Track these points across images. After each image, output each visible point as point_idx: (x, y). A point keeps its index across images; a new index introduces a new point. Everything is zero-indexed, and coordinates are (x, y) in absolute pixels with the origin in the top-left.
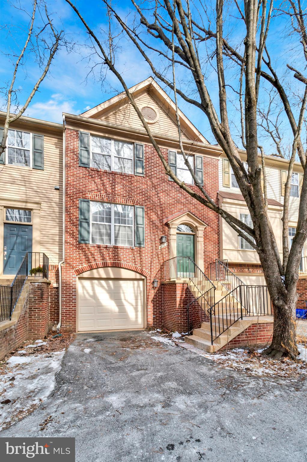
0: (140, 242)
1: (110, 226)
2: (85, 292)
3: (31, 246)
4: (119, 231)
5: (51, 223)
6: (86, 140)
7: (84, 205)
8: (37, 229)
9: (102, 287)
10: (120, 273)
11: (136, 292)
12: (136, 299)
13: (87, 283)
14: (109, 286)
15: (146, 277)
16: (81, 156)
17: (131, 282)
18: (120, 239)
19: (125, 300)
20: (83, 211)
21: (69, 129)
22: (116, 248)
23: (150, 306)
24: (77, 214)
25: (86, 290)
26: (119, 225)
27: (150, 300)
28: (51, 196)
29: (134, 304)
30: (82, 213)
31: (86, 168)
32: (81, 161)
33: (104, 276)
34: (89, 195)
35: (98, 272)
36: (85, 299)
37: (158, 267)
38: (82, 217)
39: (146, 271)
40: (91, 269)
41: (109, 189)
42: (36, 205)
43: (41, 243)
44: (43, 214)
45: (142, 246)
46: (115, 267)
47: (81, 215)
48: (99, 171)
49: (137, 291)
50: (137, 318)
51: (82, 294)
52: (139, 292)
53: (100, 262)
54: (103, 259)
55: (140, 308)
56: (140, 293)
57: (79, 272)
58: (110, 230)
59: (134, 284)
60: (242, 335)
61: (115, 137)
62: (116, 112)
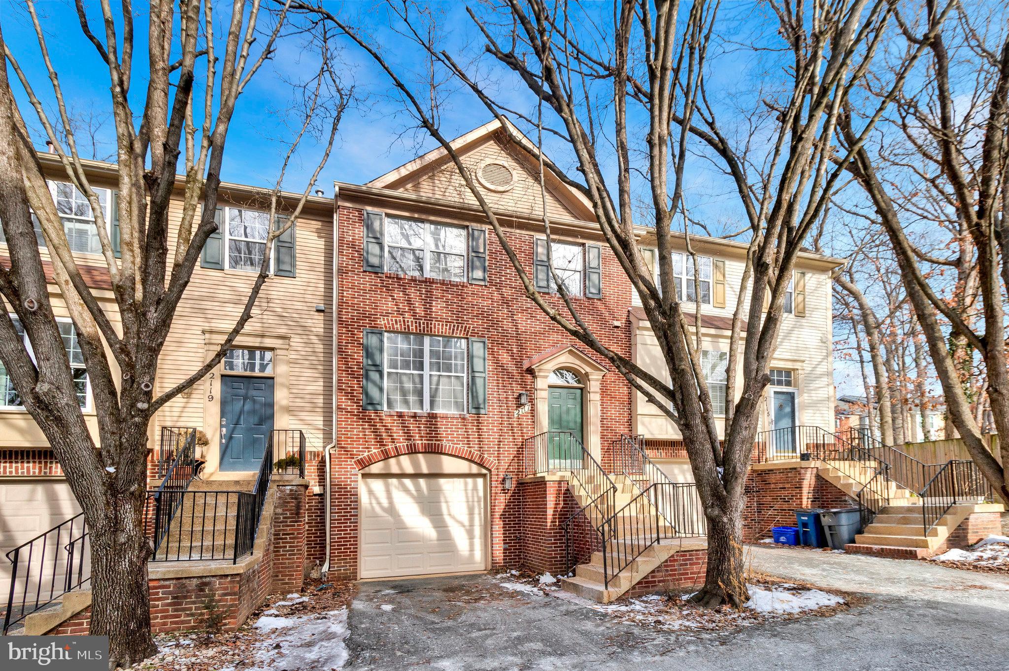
0: (479, 404)
1: (421, 376)
2: (374, 501)
3: (272, 417)
4: (438, 384)
5: (309, 373)
6: (376, 225)
7: (373, 340)
8: (283, 385)
9: (406, 490)
10: (440, 464)
11: (470, 499)
12: (471, 514)
13: (377, 485)
14: (418, 489)
15: (490, 470)
16: (368, 253)
17: (462, 480)
18: (440, 399)
19: (450, 515)
20: (370, 350)
21: (345, 208)
22: (432, 417)
23: (498, 526)
24: (359, 356)
25: (377, 499)
26: (438, 373)
27: (497, 515)
28: (309, 323)
29: (467, 523)
30: (369, 354)
31: (376, 273)
32: (367, 262)
33: (410, 470)
34: (382, 322)
35: (399, 464)
36: (376, 516)
37: (513, 451)
38: (370, 362)
39: (490, 459)
40: (386, 456)
41: (420, 310)
42: (280, 341)
43: (289, 410)
44: (293, 356)
45: (482, 411)
46: (431, 452)
47: (367, 357)
48: (400, 279)
49: (473, 497)
50: (472, 550)
51: (368, 506)
52: (476, 499)
53: (402, 444)
54: (409, 437)
55: (477, 531)
56: (479, 501)
57: (363, 464)
58: (422, 383)
59: (466, 484)
60: (658, 571)
61: (432, 218)
62: (434, 175)
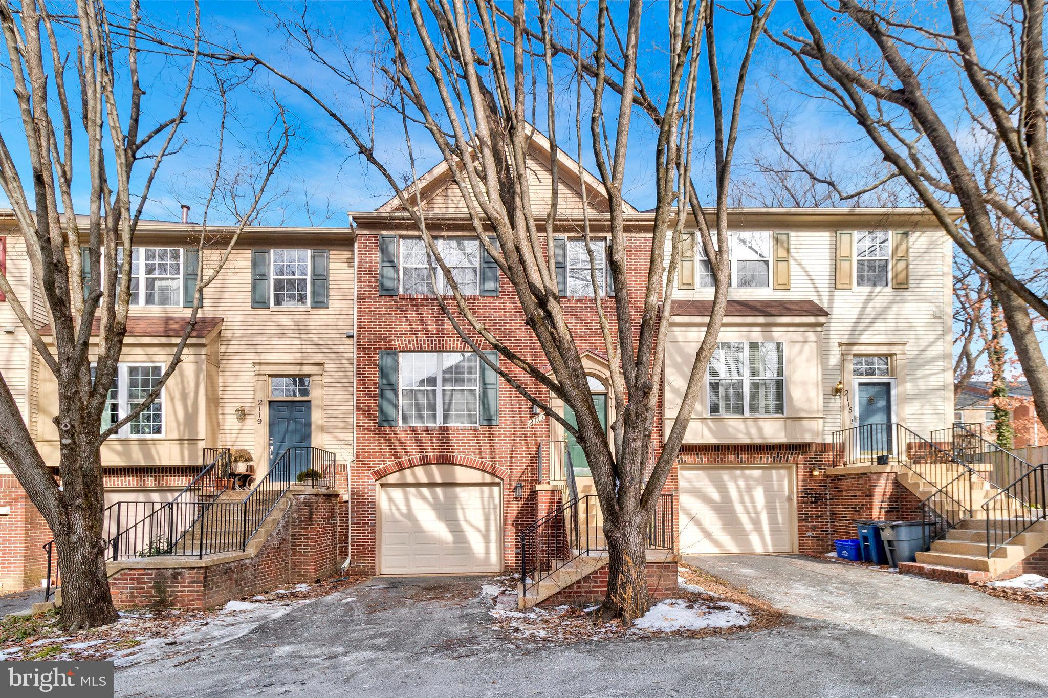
0: (491, 416)
1: (434, 392)
2: (393, 508)
3: (310, 435)
4: (451, 398)
5: (341, 395)
6: (392, 248)
7: (388, 361)
8: (318, 407)
9: (424, 498)
10: (453, 474)
11: (486, 507)
12: (487, 520)
13: (397, 493)
14: (435, 497)
15: (502, 479)
16: (383, 277)
17: (478, 489)
18: (453, 413)
19: (466, 521)
20: (385, 371)
21: (362, 235)
22: (444, 430)
23: (511, 532)
24: (376, 377)
25: (396, 506)
26: (451, 388)
27: (509, 522)
28: (341, 348)
29: (482, 528)
30: (383, 374)
31: (391, 296)
32: (382, 285)
33: (424, 480)
34: (396, 343)
35: (414, 474)
36: (394, 521)
37: (526, 460)
38: (385, 382)
39: (503, 469)
40: (401, 468)
41: (433, 328)
42: (317, 368)
43: (323, 429)
44: (327, 380)
45: (494, 423)
46: (443, 463)
47: (382, 378)
48: (414, 299)
49: (489, 504)
50: (487, 552)
51: (388, 512)
52: (492, 506)
53: (416, 456)
54: (422, 449)
55: (493, 536)
56: (495, 508)
57: (379, 475)
58: (435, 398)
59: (482, 492)
60: (585, 582)
61: (444, 233)
62: (447, 188)
